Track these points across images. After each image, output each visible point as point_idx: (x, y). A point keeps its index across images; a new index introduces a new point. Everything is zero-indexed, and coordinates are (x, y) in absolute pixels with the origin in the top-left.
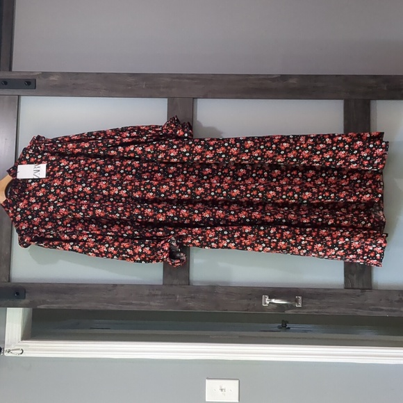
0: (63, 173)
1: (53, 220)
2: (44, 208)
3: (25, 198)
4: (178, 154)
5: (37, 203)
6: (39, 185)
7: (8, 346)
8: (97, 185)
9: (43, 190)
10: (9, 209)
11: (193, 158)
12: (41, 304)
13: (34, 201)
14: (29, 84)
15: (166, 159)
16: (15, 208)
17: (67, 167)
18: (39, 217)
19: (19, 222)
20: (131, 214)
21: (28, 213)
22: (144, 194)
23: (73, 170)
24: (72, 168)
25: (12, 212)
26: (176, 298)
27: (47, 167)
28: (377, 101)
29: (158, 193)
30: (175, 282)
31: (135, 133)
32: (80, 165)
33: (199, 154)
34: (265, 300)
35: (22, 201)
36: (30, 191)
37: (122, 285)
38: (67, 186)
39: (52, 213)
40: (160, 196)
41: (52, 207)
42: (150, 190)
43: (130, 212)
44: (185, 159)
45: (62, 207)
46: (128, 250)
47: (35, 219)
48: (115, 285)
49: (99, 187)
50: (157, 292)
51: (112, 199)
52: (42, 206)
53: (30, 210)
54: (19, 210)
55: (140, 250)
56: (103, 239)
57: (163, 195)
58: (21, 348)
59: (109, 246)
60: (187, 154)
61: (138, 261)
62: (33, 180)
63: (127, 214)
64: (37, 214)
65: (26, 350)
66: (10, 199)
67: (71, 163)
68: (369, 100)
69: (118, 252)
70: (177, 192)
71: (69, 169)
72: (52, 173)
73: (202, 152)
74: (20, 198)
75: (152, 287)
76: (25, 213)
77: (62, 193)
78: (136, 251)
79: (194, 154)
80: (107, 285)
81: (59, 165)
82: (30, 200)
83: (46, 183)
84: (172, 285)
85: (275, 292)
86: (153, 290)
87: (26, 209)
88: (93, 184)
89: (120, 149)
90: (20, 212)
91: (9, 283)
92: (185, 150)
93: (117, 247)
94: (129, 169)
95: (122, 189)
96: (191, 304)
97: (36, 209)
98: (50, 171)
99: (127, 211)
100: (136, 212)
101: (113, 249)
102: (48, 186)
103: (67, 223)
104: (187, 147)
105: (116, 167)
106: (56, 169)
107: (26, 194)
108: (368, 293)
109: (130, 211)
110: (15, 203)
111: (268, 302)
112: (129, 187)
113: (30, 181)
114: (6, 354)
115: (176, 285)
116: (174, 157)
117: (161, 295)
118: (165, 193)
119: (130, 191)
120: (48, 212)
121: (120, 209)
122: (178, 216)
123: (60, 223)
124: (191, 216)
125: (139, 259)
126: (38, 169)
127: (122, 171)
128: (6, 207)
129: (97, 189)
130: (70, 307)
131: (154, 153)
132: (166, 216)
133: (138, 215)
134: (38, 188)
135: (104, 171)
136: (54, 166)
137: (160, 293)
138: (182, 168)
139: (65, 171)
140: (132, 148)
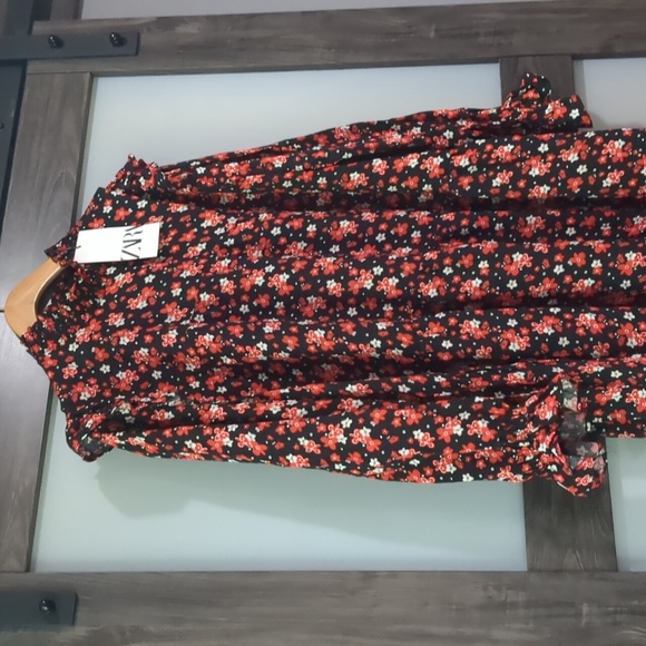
0: (209, 248)
1: (175, 375)
2: (148, 338)
3: (93, 316)
4: (554, 171)
5: (128, 327)
6: (139, 281)
8: (310, 266)
9: (147, 292)
10: (45, 346)
11: (599, 181)
13: (120, 322)
14: (121, 44)
15: (516, 188)
16: (62, 342)
17: (219, 231)
18: (135, 367)
19: (73, 381)
20: (416, 338)
21: (101, 355)
22: (452, 285)
23: (238, 237)
24: (236, 232)
25: (54, 355)
26: (579, 615)
27: (164, 232)
29: (497, 278)
30: (571, 560)
31: (417, 131)
32: (258, 223)
33: (618, 166)
35: (84, 325)
36: (109, 298)
37: (393, 574)
38: (218, 276)
39: (172, 351)
40: (504, 289)
41: (173, 334)
42: (472, 272)
43: (413, 332)
44: (575, 185)
45: (203, 331)
46: (418, 434)
47: (121, 375)
49: (315, 272)
50: (513, 596)
51: (352, 312)
52: (142, 334)
53: (107, 346)
54: (73, 347)
55: (458, 430)
56: (332, 408)
57: (512, 284)
59: (356, 426)
60: (582, 169)
61: (447, 478)
62: (121, 266)
63: (406, 340)
64: (126, 358)
66: (48, 316)
67: (232, 221)
69: (385, 445)
70: (559, 270)
71: (226, 235)
72: (175, 248)
73: (626, 160)
74: (78, 314)
76: (92, 357)
77: (205, 297)
78: (445, 435)
79: (603, 168)
81: (197, 225)
82: (110, 321)
83: (158, 274)
84: (559, 572)
86: (498, 589)
87: (93, 343)
88: (298, 265)
89: (379, 164)
90: (77, 357)
92: (573, 158)
93: (381, 424)
94: (401, 230)
95: (386, 274)
96: (633, 634)
97: (124, 341)
98: (172, 243)
99: (404, 331)
100: (433, 332)
101: (365, 432)
102: (165, 280)
103: (217, 385)
104: (579, 145)
105: (363, 226)
106: (189, 237)
107: (96, 306)
109: (415, 330)
110: (64, 327)
112: (408, 268)
113: (111, 270)
115: (574, 572)
116: (541, 180)
117: (528, 605)
118: (519, 278)
119: (410, 277)
120: (160, 349)
121: (381, 326)
122: (570, 332)
123: (195, 385)
124: (615, 329)
125: (451, 469)
126: (137, 237)
127: (381, 238)
128: (37, 342)
129: (310, 279)
131: (480, 171)
132: (532, 334)
133: (441, 339)
134: (135, 288)
135: (327, 236)
136: (182, 229)
137: (521, 597)
138: (563, 219)
139: (214, 241)
140: (413, 161)
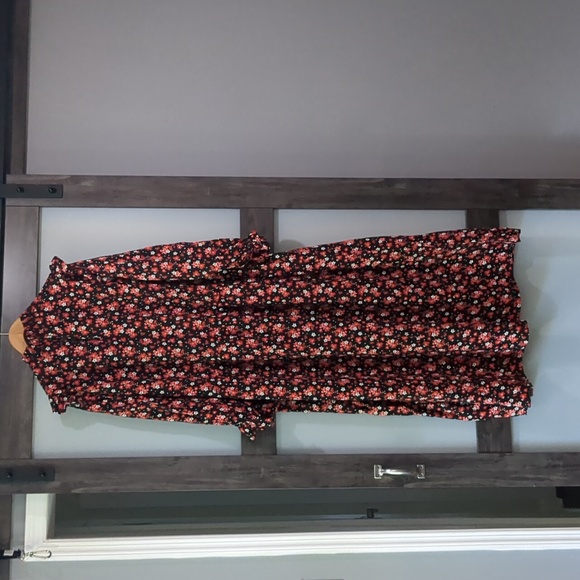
7: (30, 547)
12: (77, 488)
14: (54, 192)
26: (260, 473)
28: (508, 212)
30: (258, 451)
34: (377, 472)
37: (187, 458)
48: (177, 458)
50: (234, 466)
58: (49, 549)
65: (55, 552)
68: (499, 210)
75: (227, 459)
80: (165, 459)
84: (253, 455)
85: (389, 460)
86: (229, 463)
91: (30, 461)
96: (280, 480)
108: (508, 457)
111: (381, 474)
114: (27, 559)
115: (260, 455)
117: (240, 469)
130: (117, 489)
137: (238, 466)
